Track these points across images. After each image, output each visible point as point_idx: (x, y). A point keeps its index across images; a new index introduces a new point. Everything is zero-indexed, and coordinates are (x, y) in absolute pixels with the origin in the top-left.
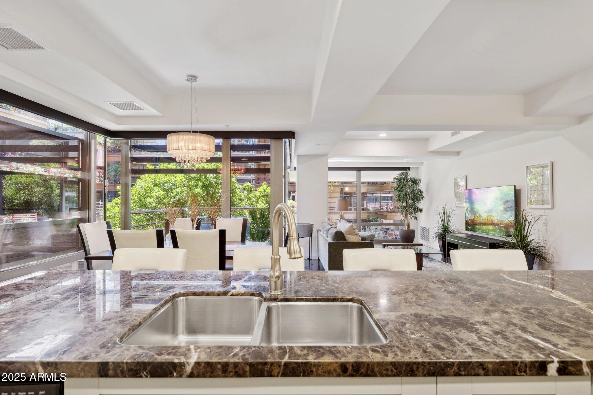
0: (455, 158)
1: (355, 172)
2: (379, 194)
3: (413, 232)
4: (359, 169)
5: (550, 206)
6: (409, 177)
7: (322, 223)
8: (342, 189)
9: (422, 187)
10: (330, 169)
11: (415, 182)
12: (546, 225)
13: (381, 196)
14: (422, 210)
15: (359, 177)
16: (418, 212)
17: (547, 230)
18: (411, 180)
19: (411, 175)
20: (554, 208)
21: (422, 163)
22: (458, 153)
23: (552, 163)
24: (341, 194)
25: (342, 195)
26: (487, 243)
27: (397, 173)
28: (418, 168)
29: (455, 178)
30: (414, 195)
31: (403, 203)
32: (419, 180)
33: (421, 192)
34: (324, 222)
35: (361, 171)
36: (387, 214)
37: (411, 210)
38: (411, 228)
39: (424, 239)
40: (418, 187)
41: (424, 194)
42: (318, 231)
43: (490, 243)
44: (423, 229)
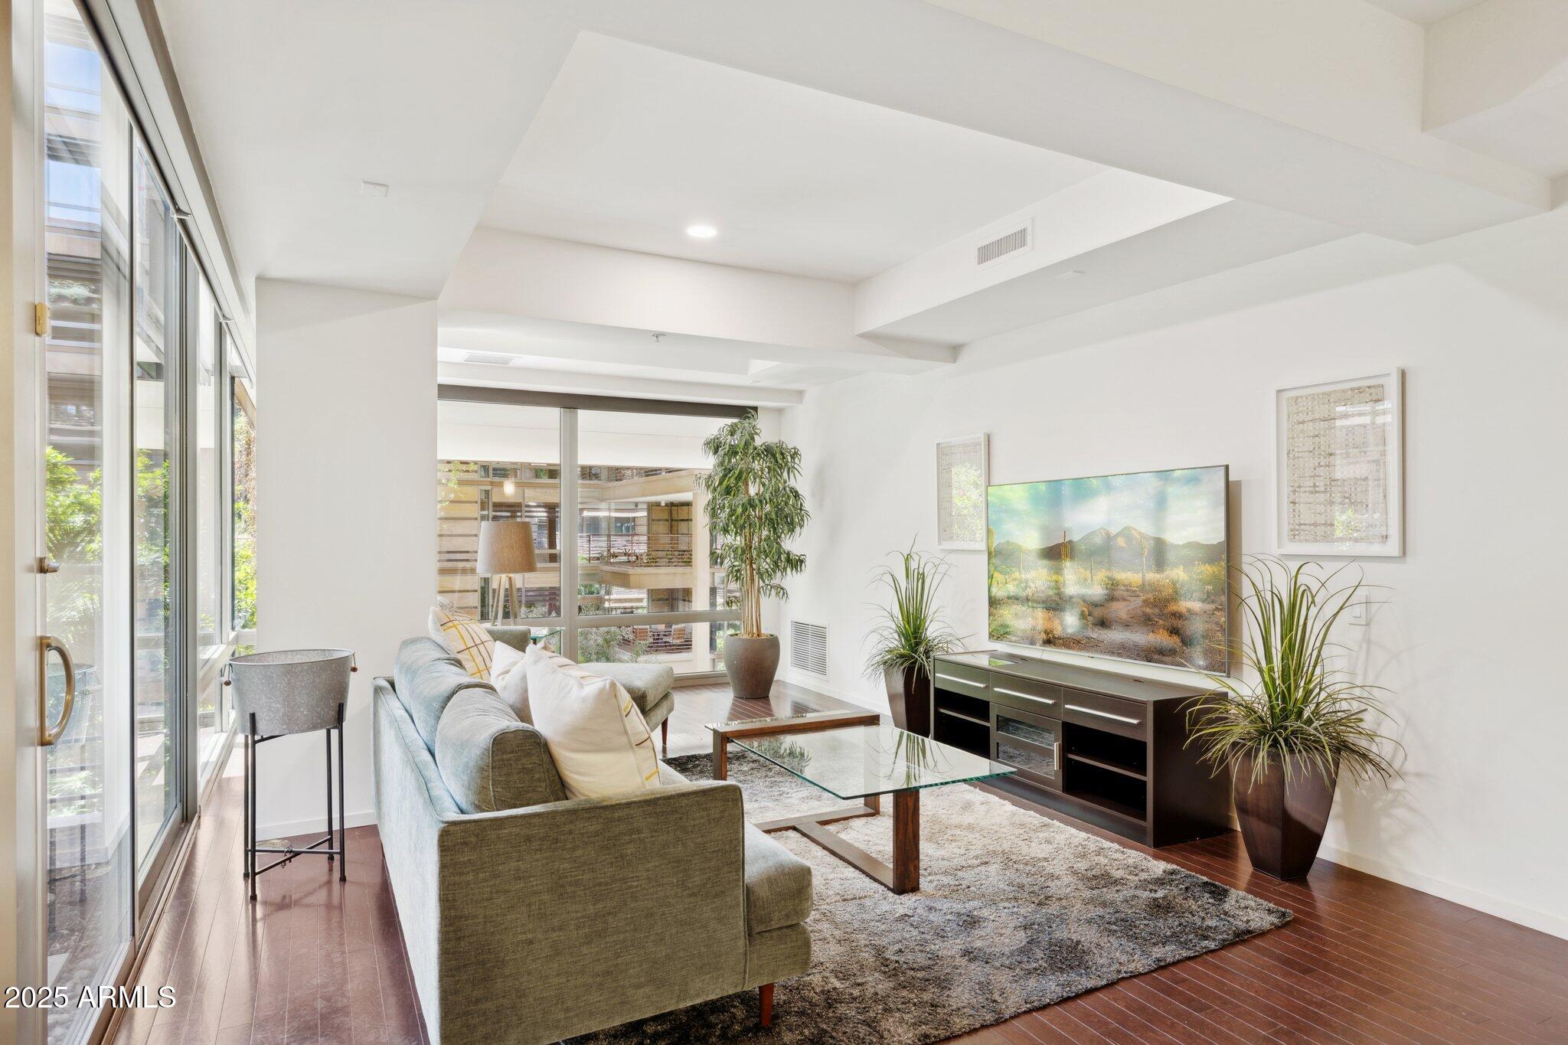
0: (941, 370)
1: (552, 414)
2: (605, 510)
3: (773, 643)
4: (571, 402)
5: (1392, 548)
6: (759, 441)
7: (406, 643)
8: (487, 492)
9: (802, 481)
10: (449, 392)
11: (779, 458)
12: (1368, 624)
13: (609, 518)
14: (802, 562)
15: (569, 439)
16: (789, 570)
17: (1369, 642)
18: (769, 451)
19: (766, 434)
20: (1409, 559)
21: (800, 394)
22: (954, 351)
23: (1403, 374)
24: (483, 509)
25: (486, 513)
26: (1145, 703)
27: (716, 426)
28: (780, 411)
29: (938, 444)
30: (779, 510)
31: (738, 538)
32: (795, 454)
33: (797, 495)
34: (414, 641)
35: (579, 410)
36: (630, 570)
37: (765, 564)
38: (766, 630)
39: (804, 667)
40: (791, 475)
41: (808, 505)
42: (378, 690)
43: (1155, 702)
44: (800, 629)
